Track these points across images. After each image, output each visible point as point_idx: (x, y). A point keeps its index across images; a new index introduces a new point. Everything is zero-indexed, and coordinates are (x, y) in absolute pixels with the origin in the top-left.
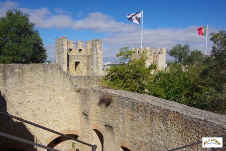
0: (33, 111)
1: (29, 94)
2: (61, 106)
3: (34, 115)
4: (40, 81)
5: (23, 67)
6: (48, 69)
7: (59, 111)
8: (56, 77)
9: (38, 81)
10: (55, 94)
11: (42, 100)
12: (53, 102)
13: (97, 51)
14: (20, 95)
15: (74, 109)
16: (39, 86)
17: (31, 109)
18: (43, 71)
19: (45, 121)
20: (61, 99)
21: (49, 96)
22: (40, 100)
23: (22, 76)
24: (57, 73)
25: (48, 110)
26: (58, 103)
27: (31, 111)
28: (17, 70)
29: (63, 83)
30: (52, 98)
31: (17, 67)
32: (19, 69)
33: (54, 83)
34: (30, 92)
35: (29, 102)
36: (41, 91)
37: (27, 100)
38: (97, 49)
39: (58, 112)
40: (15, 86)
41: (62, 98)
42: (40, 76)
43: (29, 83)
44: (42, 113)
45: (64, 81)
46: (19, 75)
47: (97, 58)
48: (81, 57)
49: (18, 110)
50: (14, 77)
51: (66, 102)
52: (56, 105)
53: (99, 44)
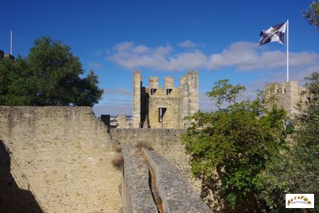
0: (46, 176)
1: (43, 150)
2: (90, 171)
3: (47, 181)
4: (59, 132)
5: (36, 111)
6: (71, 114)
7: (87, 179)
8: (84, 126)
9: (56, 131)
10: (81, 152)
11: (60, 160)
12: (76, 164)
13: (188, 90)
14: (29, 150)
15: (113, 179)
16: (56, 138)
17: (44, 172)
18: (64, 117)
19: (64, 192)
20: (90, 161)
21: (72, 154)
22: (57, 160)
23: (34, 124)
24: (86, 121)
25: (69, 176)
26: (85, 167)
27: (44, 175)
28: (27, 115)
29: (94, 136)
30: (75, 158)
31: (27, 112)
32: (30, 113)
33: (81, 136)
34: (43, 147)
35: (41, 161)
36: (59, 146)
37: (39, 158)
38: (188, 87)
39: (85, 181)
40: (23, 136)
41: (92, 160)
42: (60, 124)
43: (42, 134)
44: (59, 179)
45: (96, 134)
46: (29, 122)
47: (190, 101)
48: (168, 101)
49: (25, 172)
50: (23, 125)
51: (98, 166)
52: (81, 170)
53: (192, 79)
